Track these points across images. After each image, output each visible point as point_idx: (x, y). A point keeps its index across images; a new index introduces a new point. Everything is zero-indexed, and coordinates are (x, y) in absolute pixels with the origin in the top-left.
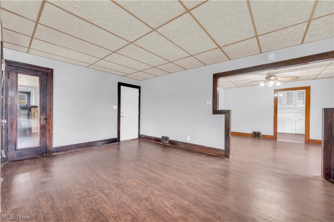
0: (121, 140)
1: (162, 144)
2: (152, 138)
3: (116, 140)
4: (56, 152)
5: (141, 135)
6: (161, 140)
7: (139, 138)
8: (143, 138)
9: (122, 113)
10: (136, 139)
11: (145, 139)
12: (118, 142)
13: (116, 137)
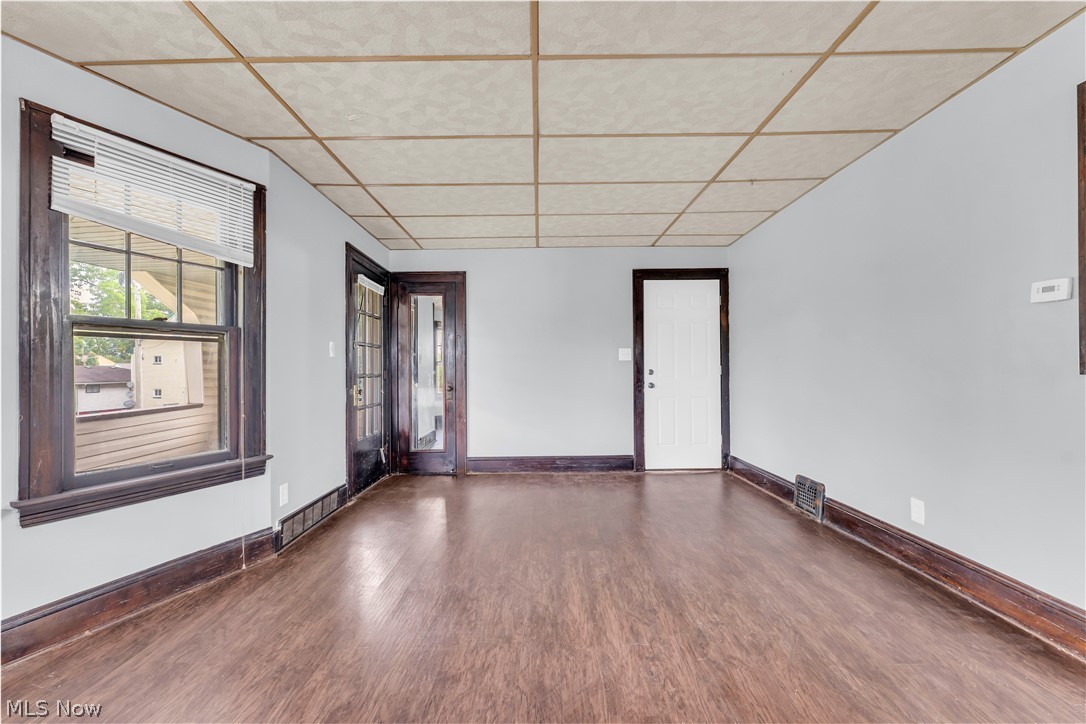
0: (647, 466)
1: (798, 510)
2: (764, 477)
3: (631, 466)
4: (474, 470)
5: (735, 458)
6: (793, 493)
7: (723, 469)
8: (738, 472)
9: (651, 372)
10: (714, 471)
11: (744, 475)
12: (637, 470)
13: (630, 451)
